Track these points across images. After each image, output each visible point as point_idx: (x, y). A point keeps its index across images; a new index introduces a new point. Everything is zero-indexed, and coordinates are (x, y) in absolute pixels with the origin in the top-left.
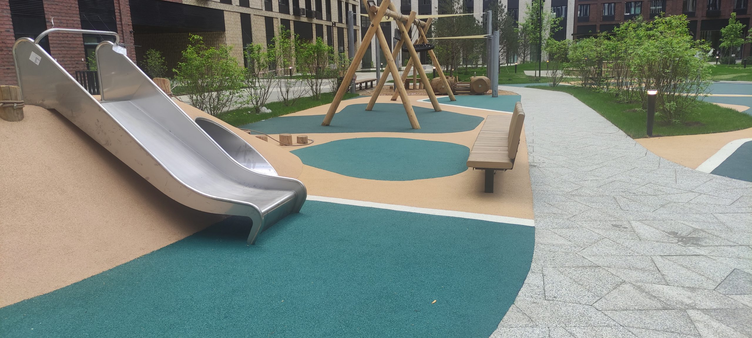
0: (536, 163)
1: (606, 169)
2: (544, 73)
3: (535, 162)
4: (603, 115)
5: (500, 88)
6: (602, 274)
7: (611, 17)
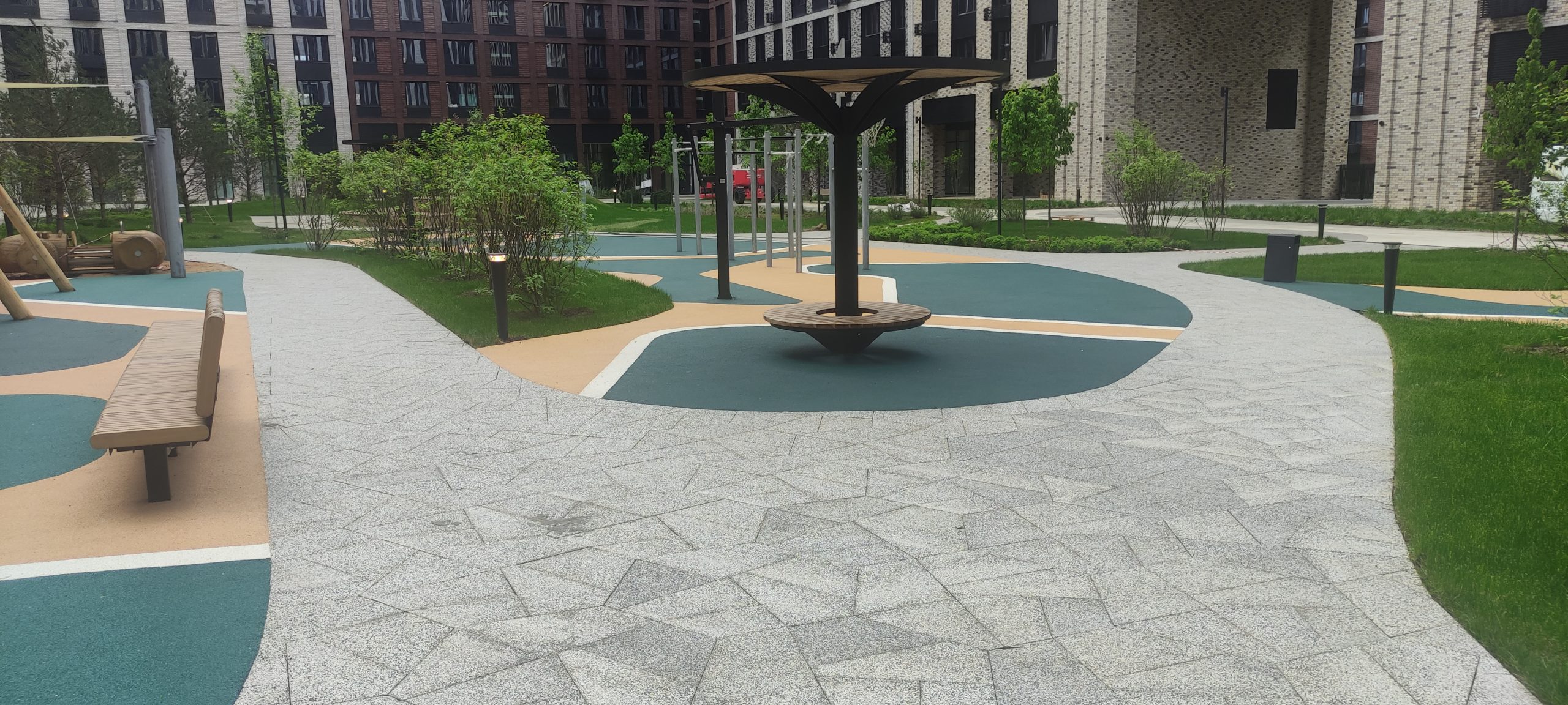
0: (275, 418)
1: (423, 414)
2: (293, 222)
3: (274, 415)
4: (418, 305)
5: (189, 255)
6: (411, 626)
7: (423, 111)
